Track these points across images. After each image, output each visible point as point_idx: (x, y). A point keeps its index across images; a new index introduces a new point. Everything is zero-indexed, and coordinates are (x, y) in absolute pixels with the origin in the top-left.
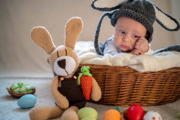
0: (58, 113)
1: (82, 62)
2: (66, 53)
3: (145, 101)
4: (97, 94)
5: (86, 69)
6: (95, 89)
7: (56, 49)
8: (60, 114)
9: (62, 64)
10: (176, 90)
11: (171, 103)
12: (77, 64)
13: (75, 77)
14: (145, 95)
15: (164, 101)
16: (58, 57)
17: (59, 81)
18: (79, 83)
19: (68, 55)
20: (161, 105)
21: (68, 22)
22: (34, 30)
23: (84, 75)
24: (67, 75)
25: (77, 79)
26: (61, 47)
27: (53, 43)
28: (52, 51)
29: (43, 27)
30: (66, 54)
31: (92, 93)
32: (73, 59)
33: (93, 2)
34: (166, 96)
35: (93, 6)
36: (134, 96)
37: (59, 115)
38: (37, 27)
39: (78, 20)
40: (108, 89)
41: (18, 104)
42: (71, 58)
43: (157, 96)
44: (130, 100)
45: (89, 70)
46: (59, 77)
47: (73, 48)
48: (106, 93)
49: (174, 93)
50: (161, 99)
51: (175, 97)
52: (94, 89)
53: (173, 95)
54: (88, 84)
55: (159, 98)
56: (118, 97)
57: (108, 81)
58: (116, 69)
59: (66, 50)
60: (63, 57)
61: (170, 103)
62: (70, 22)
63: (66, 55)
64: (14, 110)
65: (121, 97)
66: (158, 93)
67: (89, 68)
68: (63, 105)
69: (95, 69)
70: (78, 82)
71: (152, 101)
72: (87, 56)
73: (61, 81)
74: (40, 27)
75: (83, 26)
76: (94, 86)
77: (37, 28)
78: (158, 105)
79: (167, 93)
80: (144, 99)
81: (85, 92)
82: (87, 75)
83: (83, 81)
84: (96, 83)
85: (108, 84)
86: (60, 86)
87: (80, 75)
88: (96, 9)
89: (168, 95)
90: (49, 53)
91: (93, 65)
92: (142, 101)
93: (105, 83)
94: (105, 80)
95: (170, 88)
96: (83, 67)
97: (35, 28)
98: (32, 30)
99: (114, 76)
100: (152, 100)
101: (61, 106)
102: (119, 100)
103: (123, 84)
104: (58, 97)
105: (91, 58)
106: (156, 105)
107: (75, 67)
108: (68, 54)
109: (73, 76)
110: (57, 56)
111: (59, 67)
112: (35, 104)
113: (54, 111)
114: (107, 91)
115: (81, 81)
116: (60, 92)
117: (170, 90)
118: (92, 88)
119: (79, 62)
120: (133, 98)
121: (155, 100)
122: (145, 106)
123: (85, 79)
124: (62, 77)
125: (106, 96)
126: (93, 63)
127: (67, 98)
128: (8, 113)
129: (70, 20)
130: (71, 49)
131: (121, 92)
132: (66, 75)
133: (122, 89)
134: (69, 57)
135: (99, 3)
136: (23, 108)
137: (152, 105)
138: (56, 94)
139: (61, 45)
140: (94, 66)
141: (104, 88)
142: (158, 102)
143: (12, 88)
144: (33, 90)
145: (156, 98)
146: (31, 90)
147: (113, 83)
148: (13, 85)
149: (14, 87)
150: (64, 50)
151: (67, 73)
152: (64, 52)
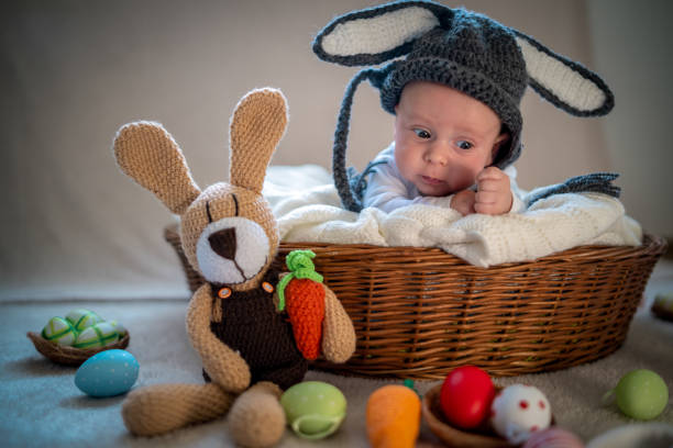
0: (215, 404)
1: (287, 236)
2: (237, 208)
3: (501, 358)
4: (342, 339)
5: (302, 258)
6: (335, 324)
7: (203, 193)
8: (221, 407)
9: (225, 244)
10: (603, 321)
11: (588, 365)
12: (272, 242)
13: (268, 287)
14: (499, 340)
15: (564, 359)
16: (211, 220)
17: (214, 302)
18: (281, 307)
19: (243, 216)
20: (554, 370)
21: (239, 103)
22: (125, 132)
23: (299, 278)
24: (242, 280)
25: (275, 291)
26: (218, 189)
27: (189, 174)
28: (189, 204)
29: (154, 124)
30: (235, 210)
31: (325, 338)
32: (258, 226)
33: (320, 39)
34: (568, 342)
35: (318, 50)
36: (464, 344)
37: (221, 411)
38: (135, 124)
39: (274, 96)
40: (375, 324)
41: (79, 384)
42: (253, 223)
43: (540, 342)
44: (449, 359)
45: (314, 260)
46: (215, 288)
47: (257, 190)
48: (372, 338)
49: (597, 330)
50: (553, 352)
51: (599, 344)
52: (331, 323)
53: (593, 339)
54: (310, 307)
55: (547, 349)
56: (410, 350)
57: (374, 296)
58: (400, 256)
59: (234, 198)
60: (225, 220)
61: (583, 364)
62: (247, 103)
63: (237, 214)
64: (65, 404)
65: (420, 349)
66: (544, 332)
67: (314, 255)
68: (232, 377)
69: (332, 257)
70: (278, 301)
71: (523, 359)
72: (306, 215)
73: (223, 300)
74: (144, 122)
75: (288, 116)
76: (330, 313)
77: (134, 127)
78: (543, 372)
79: (573, 333)
80: (499, 354)
81: (302, 333)
82: (307, 277)
83: (296, 298)
84: (339, 302)
85: (376, 307)
86: (219, 316)
87: (285, 279)
88: (330, 60)
89: (574, 338)
90: (179, 209)
91: (324, 245)
92: (491, 359)
93: (366, 303)
94: (365, 292)
95: (580, 315)
96: (292, 253)
97: (127, 126)
98: (118, 134)
99: (396, 280)
100: (524, 356)
101: (224, 383)
102: (416, 360)
103: (426, 305)
104: (213, 353)
105: (317, 223)
106: (539, 373)
107: (268, 254)
108: (241, 209)
109: (260, 283)
110: (206, 220)
111: (214, 254)
112: (134, 381)
113: (202, 399)
114: (372, 329)
115: (287, 298)
116: (218, 336)
117: (581, 320)
118: (323, 319)
119: (279, 237)
120: (462, 350)
121: (533, 354)
122: (501, 376)
123: (301, 292)
124: (224, 286)
125: (371, 347)
126: (326, 240)
127: (243, 356)
128: (46, 413)
130: (251, 192)
131: (421, 331)
132: (239, 279)
133: (424, 322)
134: (248, 221)
135: (338, 41)
136: (96, 397)
137: (526, 373)
138: (206, 342)
139: (216, 182)
140: (329, 249)
141: (365, 320)
142: (543, 362)
143: (49, 334)
144: (121, 337)
145: (535, 350)
146: (113, 336)
147: (391, 302)
148: (51, 323)
149: (57, 330)
150: (231, 196)
151: (242, 273)
152: (227, 203)
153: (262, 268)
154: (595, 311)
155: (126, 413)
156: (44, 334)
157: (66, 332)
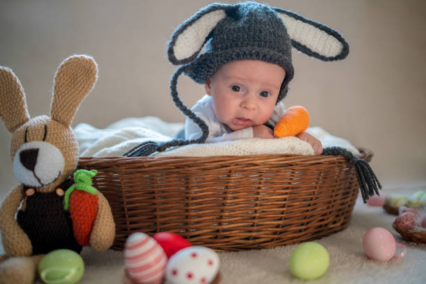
2: (45, 135)
12: (68, 162)
13: (60, 192)
16: (26, 141)
18: (66, 207)
19: (48, 141)
21: (63, 63)
23: (78, 189)
24: (40, 185)
25: (64, 195)
27: (26, 106)
28: (19, 127)
30: (43, 136)
32: (58, 149)
39: (87, 61)
42: (54, 147)
47: (66, 125)
59: (46, 127)
60: (34, 142)
62: (67, 64)
63: (44, 140)
73: (28, 197)
82: (83, 189)
87: (71, 188)
108: (48, 136)
110: (23, 140)
111: (21, 164)
129: (67, 59)
134: (50, 145)
150: (43, 126)
151: (39, 180)
152: (39, 132)
153: (56, 179)
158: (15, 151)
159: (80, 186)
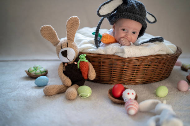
1: (83, 50)
2: (68, 45)
3: (133, 80)
9: (65, 54)
10: (160, 72)
11: (156, 82)
12: (76, 53)
13: (76, 63)
14: (132, 76)
15: (149, 81)
16: (62, 48)
17: (64, 66)
19: (69, 47)
20: (147, 83)
25: (77, 64)
32: (73, 49)
34: (150, 77)
36: (124, 77)
39: (76, 18)
41: (35, 83)
42: (71, 49)
43: (143, 77)
44: (120, 80)
45: (86, 57)
46: (64, 63)
47: (73, 41)
48: (102, 75)
49: (159, 74)
50: (146, 80)
52: (90, 71)
53: (158, 76)
55: (144, 79)
56: (111, 78)
57: (102, 65)
58: (107, 57)
59: (67, 43)
60: (65, 48)
61: (155, 82)
63: (68, 47)
64: (32, 88)
65: (113, 78)
66: (144, 75)
68: (67, 84)
69: (92, 56)
71: (139, 81)
76: (90, 69)
78: (144, 84)
79: (152, 75)
80: (132, 79)
85: (102, 68)
86: (65, 70)
87: (79, 61)
89: (152, 76)
90: (55, 45)
91: (90, 53)
92: (130, 80)
93: (100, 67)
94: (100, 65)
95: (153, 71)
96: (81, 55)
100: (139, 80)
102: (112, 80)
106: (142, 84)
107: (75, 56)
108: (69, 46)
109: (74, 62)
112: (47, 83)
113: (61, 88)
114: (102, 73)
116: (65, 74)
117: (154, 72)
118: (88, 70)
120: (123, 78)
121: (141, 80)
122: (133, 84)
123: (83, 64)
124: (65, 63)
125: (102, 77)
128: (28, 90)
130: (71, 41)
131: (113, 74)
132: (68, 61)
133: (114, 72)
134: (70, 48)
136: (39, 86)
137: (139, 84)
141: (100, 71)
142: (144, 82)
143: (29, 71)
144: (46, 72)
145: (142, 79)
146: (44, 72)
147: (106, 67)
148: (30, 69)
149: (31, 70)
151: (69, 60)
153: (74, 59)
154: (158, 70)
155: (44, 91)
156: (28, 71)
157: (33, 71)
158: (59, 52)
159: (82, 60)
